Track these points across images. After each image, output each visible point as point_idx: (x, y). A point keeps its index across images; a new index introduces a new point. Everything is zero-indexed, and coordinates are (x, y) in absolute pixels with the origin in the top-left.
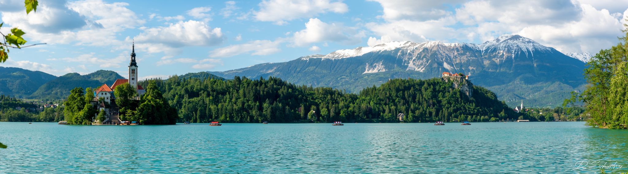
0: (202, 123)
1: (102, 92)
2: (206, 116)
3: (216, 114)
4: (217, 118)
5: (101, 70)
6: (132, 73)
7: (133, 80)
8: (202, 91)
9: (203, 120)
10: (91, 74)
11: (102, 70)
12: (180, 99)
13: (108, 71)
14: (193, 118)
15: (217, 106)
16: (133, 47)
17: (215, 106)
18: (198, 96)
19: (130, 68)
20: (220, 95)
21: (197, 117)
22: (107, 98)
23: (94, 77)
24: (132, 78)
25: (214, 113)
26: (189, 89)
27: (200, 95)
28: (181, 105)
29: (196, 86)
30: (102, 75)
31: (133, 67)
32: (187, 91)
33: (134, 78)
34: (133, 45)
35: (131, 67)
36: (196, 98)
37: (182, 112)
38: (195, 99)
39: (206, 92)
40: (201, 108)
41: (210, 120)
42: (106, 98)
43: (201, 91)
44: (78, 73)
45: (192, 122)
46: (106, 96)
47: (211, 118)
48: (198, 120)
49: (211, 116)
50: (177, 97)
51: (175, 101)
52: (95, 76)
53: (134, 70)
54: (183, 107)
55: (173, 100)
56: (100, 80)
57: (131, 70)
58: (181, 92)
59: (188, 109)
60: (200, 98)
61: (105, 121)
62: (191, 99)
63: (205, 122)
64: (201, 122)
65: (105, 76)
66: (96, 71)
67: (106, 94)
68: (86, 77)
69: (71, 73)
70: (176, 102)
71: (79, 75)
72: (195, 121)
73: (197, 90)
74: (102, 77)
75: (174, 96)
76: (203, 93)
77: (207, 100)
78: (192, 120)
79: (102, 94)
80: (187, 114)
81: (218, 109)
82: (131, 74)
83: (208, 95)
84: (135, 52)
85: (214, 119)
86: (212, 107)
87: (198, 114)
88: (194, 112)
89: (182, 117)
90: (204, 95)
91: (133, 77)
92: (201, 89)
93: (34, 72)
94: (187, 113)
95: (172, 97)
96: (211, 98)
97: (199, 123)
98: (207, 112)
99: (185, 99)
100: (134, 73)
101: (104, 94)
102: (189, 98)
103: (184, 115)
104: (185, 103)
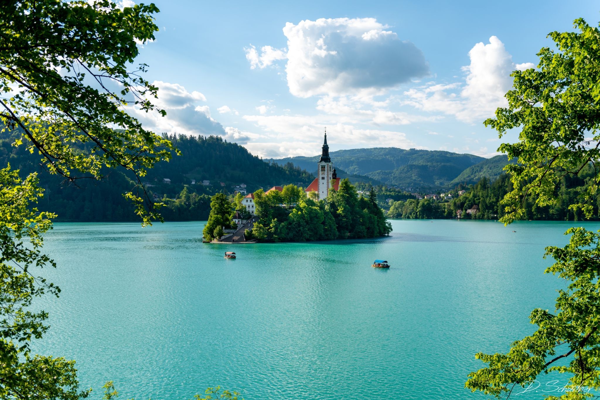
1: (247, 199)
6: (322, 170)
7: (323, 180)
8: (588, 178)
22: (253, 207)
26: (571, 175)
27: (585, 184)
31: (324, 163)
32: (567, 178)
35: (320, 164)
36: (580, 187)
42: (251, 207)
46: (251, 204)
53: (324, 167)
57: (320, 167)
60: (585, 187)
61: (223, 238)
62: (572, 189)
67: (251, 201)
73: (582, 176)
79: (247, 201)
82: (321, 172)
91: (323, 176)
93: (462, 155)
99: (563, 189)
100: (324, 170)
101: (249, 201)
102: (568, 187)
103: (557, 210)
104: (562, 195)
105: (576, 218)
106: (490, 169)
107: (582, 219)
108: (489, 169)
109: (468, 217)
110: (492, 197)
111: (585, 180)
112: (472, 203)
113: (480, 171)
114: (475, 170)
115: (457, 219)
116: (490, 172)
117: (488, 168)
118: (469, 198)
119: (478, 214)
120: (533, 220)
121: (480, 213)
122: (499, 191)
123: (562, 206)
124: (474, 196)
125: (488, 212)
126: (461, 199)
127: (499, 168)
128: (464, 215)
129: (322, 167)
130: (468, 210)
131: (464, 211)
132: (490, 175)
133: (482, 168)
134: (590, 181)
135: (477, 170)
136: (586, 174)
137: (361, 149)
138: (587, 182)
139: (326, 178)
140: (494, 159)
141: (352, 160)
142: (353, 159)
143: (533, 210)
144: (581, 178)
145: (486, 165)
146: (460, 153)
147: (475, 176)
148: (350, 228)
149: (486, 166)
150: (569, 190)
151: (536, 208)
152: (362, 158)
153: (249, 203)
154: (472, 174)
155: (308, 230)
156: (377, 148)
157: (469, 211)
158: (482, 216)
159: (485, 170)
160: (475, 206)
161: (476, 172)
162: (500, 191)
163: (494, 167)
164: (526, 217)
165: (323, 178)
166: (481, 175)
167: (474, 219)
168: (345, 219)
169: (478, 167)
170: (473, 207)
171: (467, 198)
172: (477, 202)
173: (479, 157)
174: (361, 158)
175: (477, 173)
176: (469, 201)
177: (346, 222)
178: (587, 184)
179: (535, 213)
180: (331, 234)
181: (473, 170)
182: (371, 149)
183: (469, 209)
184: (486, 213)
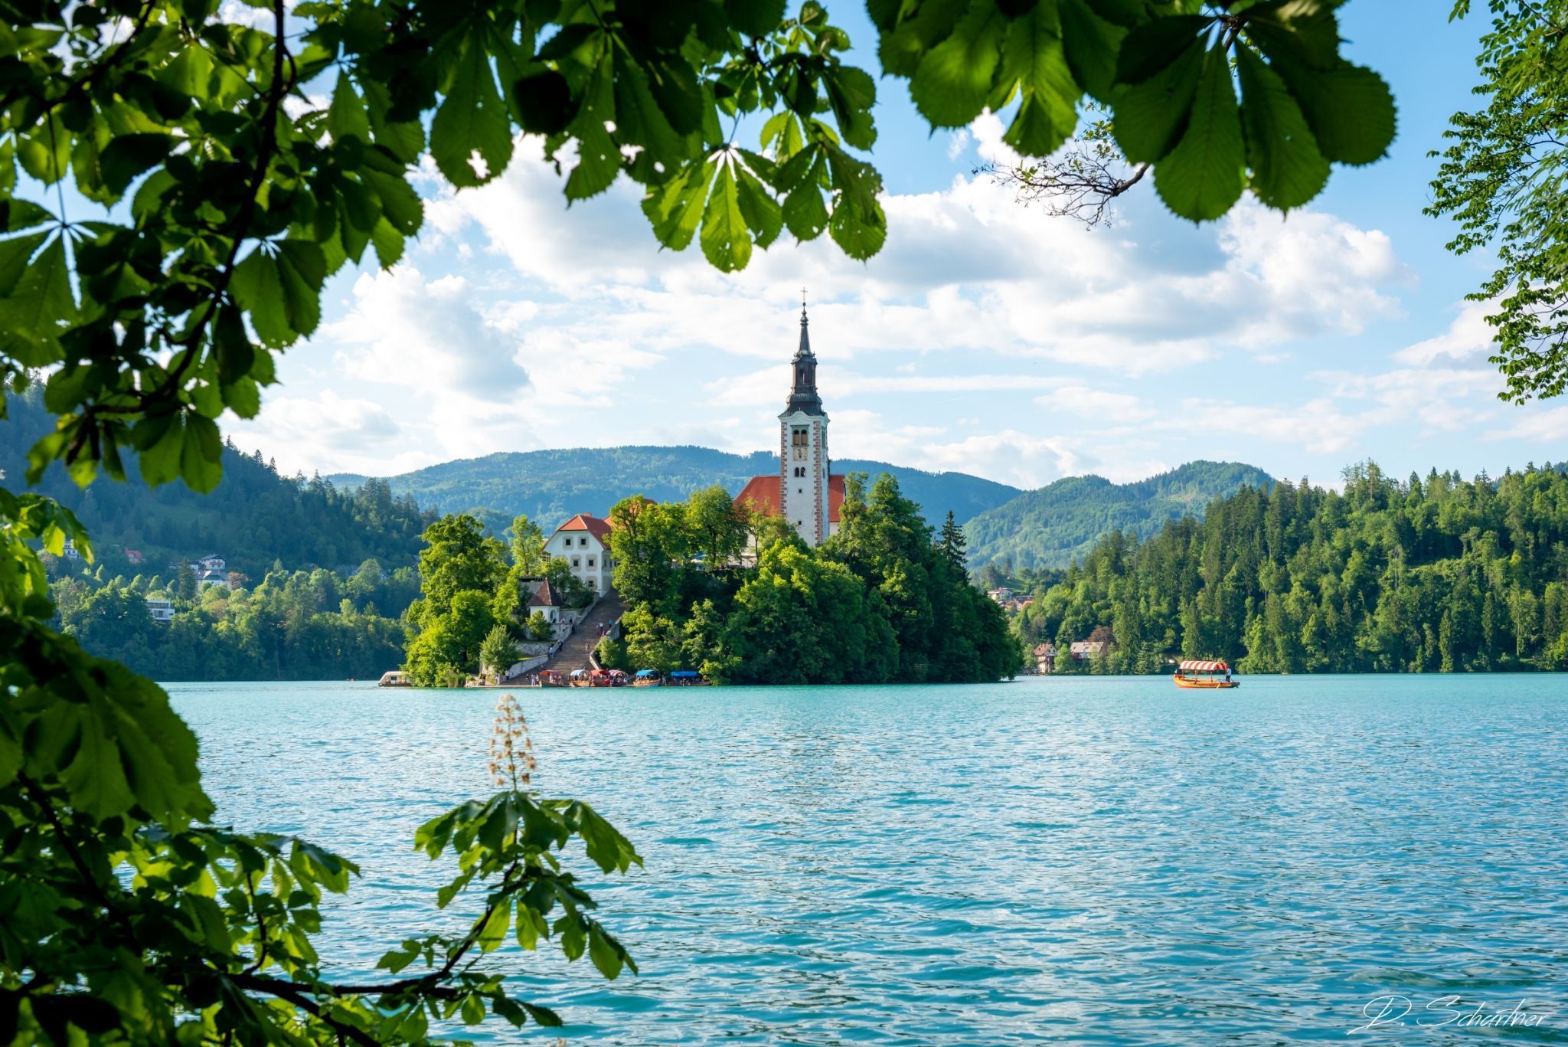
0: (1465, 671)
1: (568, 535)
2: (1484, 640)
3: (1534, 633)
4: (1535, 648)
5: (1198, 462)
6: (795, 444)
7: (800, 479)
8: (1474, 530)
9: (1470, 662)
10: (1158, 478)
11: (1203, 463)
12: (1372, 569)
13: (1224, 464)
14: (1424, 650)
15: (1538, 592)
16: (804, 323)
17: (1529, 595)
18: (1459, 555)
19: (784, 424)
20: (1561, 543)
21: (1441, 645)
22: (591, 563)
23: (1168, 493)
24: (797, 470)
25: (1520, 627)
26: (1418, 522)
27: (1465, 549)
28: (1374, 592)
29: (1448, 508)
30: (1201, 483)
31: (801, 418)
32: (1405, 531)
33: (803, 469)
34: (804, 313)
35: (787, 419)
36: (1445, 562)
37: (1375, 624)
38: (1443, 567)
39: (1489, 534)
40: (1464, 605)
41: (1504, 657)
42: (583, 563)
43: (1467, 530)
44: (1101, 475)
45: (1416, 668)
46: (583, 554)
47: (1510, 647)
48: (1444, 660)
49: (1505, 641)
50: (1355, 560)
51: (1347, 579)
52: (1174, 486)
53: (804, 432)
54: (1381, 601)
55: (1338, 571)
56: (1193, 501)
57: (789, 432)
58: (1380, 538)
59: (1403, 611)
60: (1463, 561)
61: (516, 670)
62: (1424, 568)
63: (1479, 670)
64: (1458, 669)
65: (1211, 485)
66: (1177, 468)
67: (583, 542)
68: (1136, 493)
69: (1073, 479)
70: (1352, 583)
71: (1107, 482)
72: (1432, 666)
73: (1451, 524)
74: (1201, 490)
75: (1346, 554)
76: (1479, 537)
77: (1495, 571)
78: (1418, 662)
79: (568, 542)
80: (1394, 635)
81: (1540, 610)
82: (790, 450)
83: (1504, 546)
84: (814, 348)
85: (1523, 655)
86: (1518, 599)
87: (1442, 635)
88: (1425, 626)
89: (1375, 649)
90: (1483, 547)
91: (800, 465)
92: (1471, 521)
93: (938, 476)
94: (1394, 629)
95: (1338, 559)
96: (1515, 558)
97: (1448, 672)
98: (1487, 623)
99: (1396, 566)
100: (805, 444)
101: (576, 541)
102: (1411, 561)
103: (1382, 639)
104: (1393, 587)
105: (1447, 661)
106: (1046, 525)
107: (1467, 666)
108: (1040, 524)
109: (1078, 666)
110: (1152, 600)
111: (1463, 538)
112: (1086, 621)
113: (1011, 533)
114: (992, 530)
115: (1038, 673)
116: (1045, 536)
117: (1037, 520)
118: (1075, 603)
119: (1114, 656)
120: (1308, 672)
121: (1120, 654)
122: (1178, 578)
123: (1398, 624)
124: (1089, 596)
125: (1150, 649)
126: (1047, 607)
127: (1077, 520)
128: (1064, 662)
129: (796, 432)
130: (1074, 644)
131: (1064, 648)
132: (1047, 548)
133: (1016, 521)
134: (1479, 543)
135: (1001, 529)
136: (1464, 516)
137: (574, 452)
138: (1469, 543)
139: (810, 473)
140: (1057, 492)
141: (544, 488)
142: (548, 484)
143: (1304, 640)
144: (1448, 532)
145: (1030, 511)
146: (930, 471)
147: (995, 551)
148: (926, 643)
149: (1032, 516)
150: (1414, 571)
151: (1315, 633)
152: (583, 482)
153: (576, 550)
154: (983, 543)
155: (818, 643)
156: (632, 449)
157: (1078, 647)
158: (1130, 665)
159: (1026, 529)
160: (1099, 628)
161: (995, 537)
162: (1182, 576)
163: (1060, 517)
164: (1283, 662)
165: (799, 473)
166: (1015, 546)
167: (1098, 674)
168: (914, 613)
169: (1003, 516)
170: (1094, 633)
171: (1066, 604)
172: (1103, 615)
173: (995, 484)
174: (578, 482)
175: (1000, 541)
176: (1077, 613)
177: (920, 622)
178: (1470, 549)
179: (1310, 648)
180: (881, 662)
181: (986, 527)
182: (613, 451)
183: (1077, 640)
184: (1142, 653)
